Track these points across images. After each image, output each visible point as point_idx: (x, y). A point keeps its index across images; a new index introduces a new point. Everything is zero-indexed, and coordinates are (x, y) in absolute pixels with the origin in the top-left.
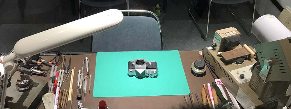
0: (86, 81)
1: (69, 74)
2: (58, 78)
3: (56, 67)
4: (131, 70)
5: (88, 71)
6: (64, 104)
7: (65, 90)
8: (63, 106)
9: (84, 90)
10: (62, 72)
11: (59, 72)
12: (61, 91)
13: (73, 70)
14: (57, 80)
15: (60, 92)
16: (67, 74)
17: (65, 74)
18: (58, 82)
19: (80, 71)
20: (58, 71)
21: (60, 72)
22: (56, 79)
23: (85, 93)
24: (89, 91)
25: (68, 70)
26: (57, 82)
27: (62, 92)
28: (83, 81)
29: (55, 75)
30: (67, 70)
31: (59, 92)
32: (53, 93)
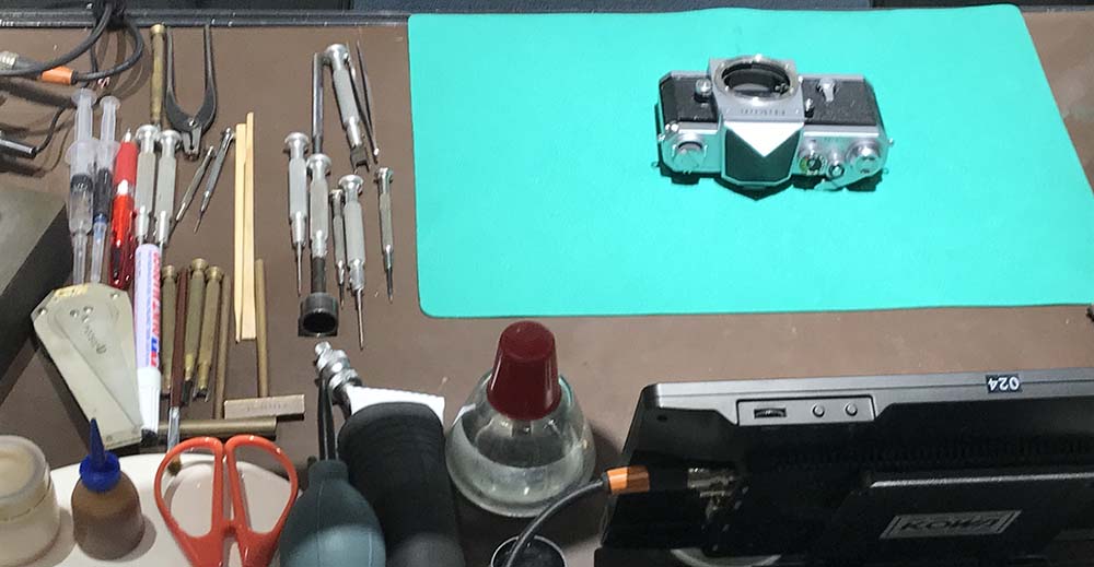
0: (354, 211)
1: (212, 158)
2: (132, 183)
3: (110, 106)
4: (690, 133)
5: (356, 141)
6: (205, 362)
7: (199, 263)
8: (203, 377)
9: (348, 268)
10: (158, 148)
11: (139, 145)
12: (170, 270)
13: (244, 135)
14: (130, 201)
15: (169, 280)
16: (196, 157)
17: (187, 157)
18: (143, 211)
19: (297, 140)
20: (128, 137)
21: (148, 147)
22: (123, 188)
23: (359, 287)
24: (389, 273)
25: (203, 133)
26: (134, 215)
27: (183, 279)
28: (335, 208)
29: (106, 162)
30: (197, 133)
31: (162, 281)
32: (114, 286)
